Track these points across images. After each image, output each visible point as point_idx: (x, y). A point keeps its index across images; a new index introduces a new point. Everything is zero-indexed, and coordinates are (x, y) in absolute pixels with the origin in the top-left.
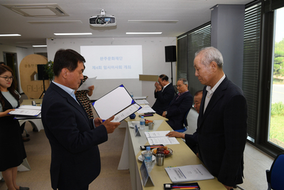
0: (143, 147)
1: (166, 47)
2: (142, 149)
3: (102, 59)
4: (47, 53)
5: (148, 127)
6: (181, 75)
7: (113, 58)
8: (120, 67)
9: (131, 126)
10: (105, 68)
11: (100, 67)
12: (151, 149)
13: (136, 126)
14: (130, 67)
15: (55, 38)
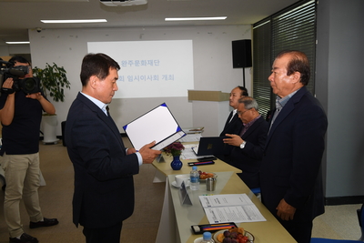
0: (197, 229)
1: (233, 42)
2: (195, 233)
3: (124, 63)
4: (29, 55)
5: (205, 186)
6: (260, 90)
7: (143, 63)
8: (156, 78)
9: (174, 183)
10: (130, 79)
11: (121, 79)
12: (213, 232)
13: (183, 185)
14: (172, 78)
15: (44, 29)
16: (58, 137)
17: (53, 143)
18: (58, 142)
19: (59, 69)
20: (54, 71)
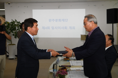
1: (107, 10)
3: (50, 20)
7: (60, 20)
8: (66, 28)
10: (53, 28)
11: (48, 28)
14: (74, 28)
15: (12, 3)
16: (16, 56)
17: (13, 59)
18: (16, 58)
19: (18, 22)
20: (15, 23)
